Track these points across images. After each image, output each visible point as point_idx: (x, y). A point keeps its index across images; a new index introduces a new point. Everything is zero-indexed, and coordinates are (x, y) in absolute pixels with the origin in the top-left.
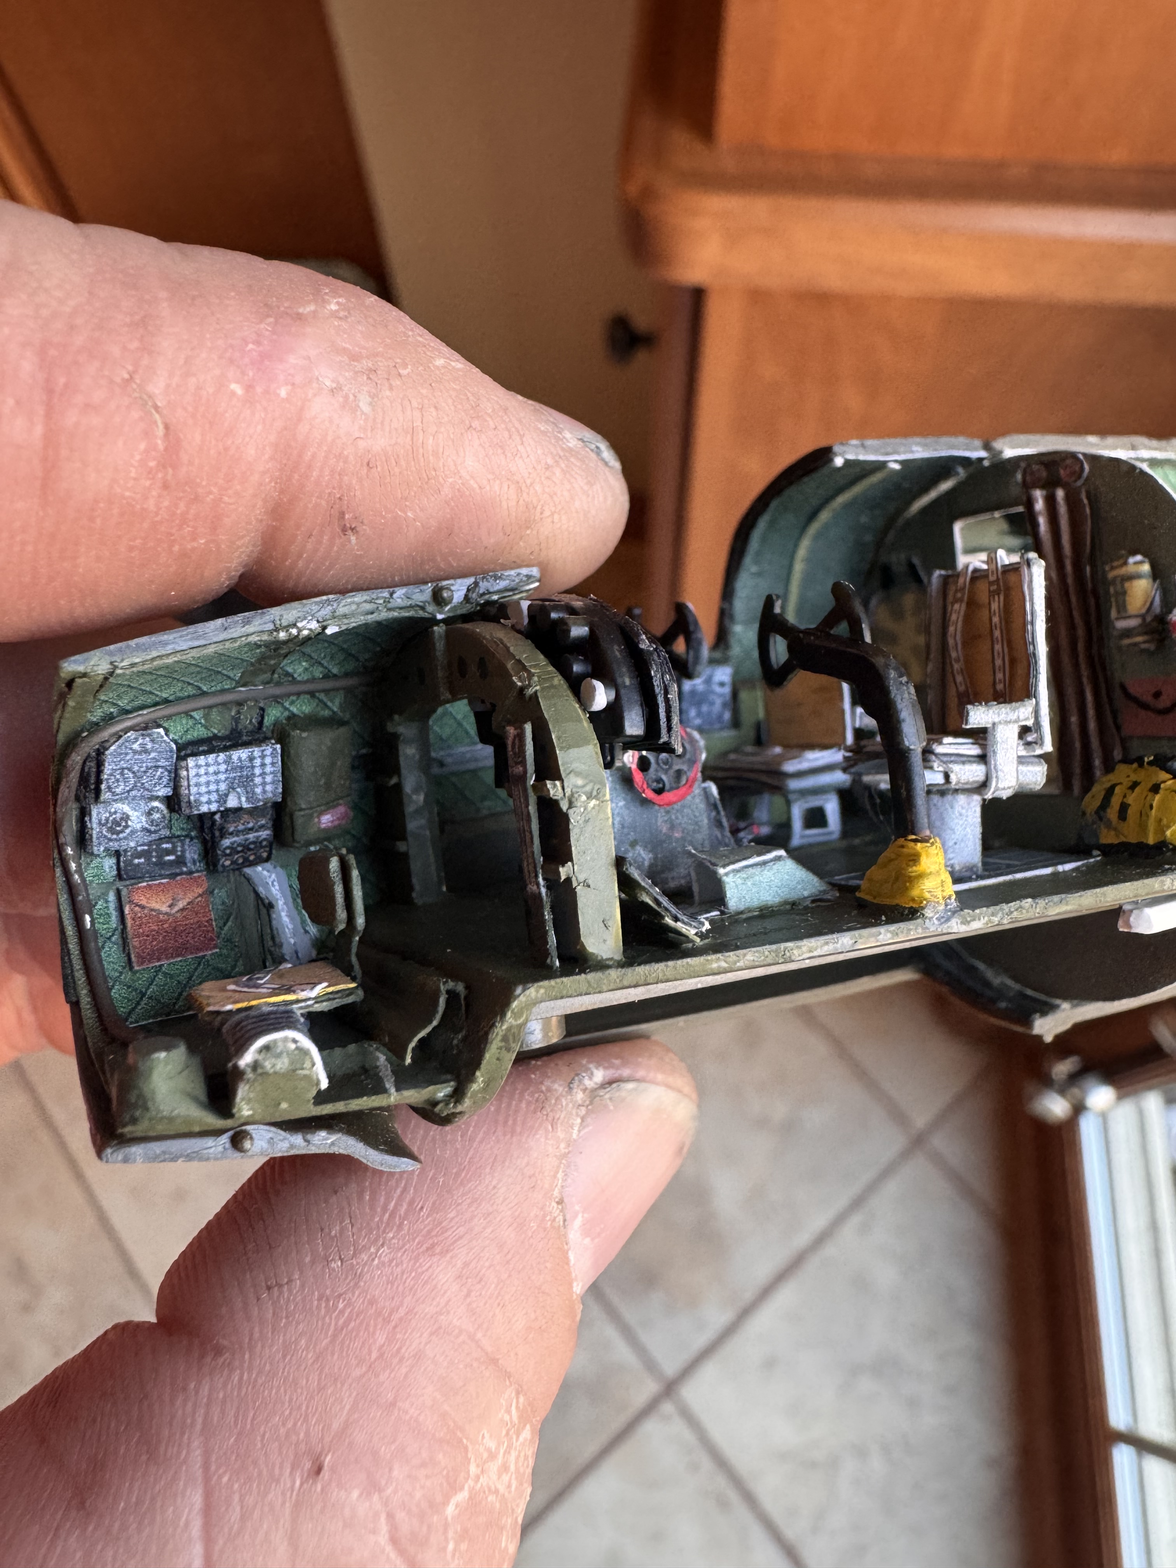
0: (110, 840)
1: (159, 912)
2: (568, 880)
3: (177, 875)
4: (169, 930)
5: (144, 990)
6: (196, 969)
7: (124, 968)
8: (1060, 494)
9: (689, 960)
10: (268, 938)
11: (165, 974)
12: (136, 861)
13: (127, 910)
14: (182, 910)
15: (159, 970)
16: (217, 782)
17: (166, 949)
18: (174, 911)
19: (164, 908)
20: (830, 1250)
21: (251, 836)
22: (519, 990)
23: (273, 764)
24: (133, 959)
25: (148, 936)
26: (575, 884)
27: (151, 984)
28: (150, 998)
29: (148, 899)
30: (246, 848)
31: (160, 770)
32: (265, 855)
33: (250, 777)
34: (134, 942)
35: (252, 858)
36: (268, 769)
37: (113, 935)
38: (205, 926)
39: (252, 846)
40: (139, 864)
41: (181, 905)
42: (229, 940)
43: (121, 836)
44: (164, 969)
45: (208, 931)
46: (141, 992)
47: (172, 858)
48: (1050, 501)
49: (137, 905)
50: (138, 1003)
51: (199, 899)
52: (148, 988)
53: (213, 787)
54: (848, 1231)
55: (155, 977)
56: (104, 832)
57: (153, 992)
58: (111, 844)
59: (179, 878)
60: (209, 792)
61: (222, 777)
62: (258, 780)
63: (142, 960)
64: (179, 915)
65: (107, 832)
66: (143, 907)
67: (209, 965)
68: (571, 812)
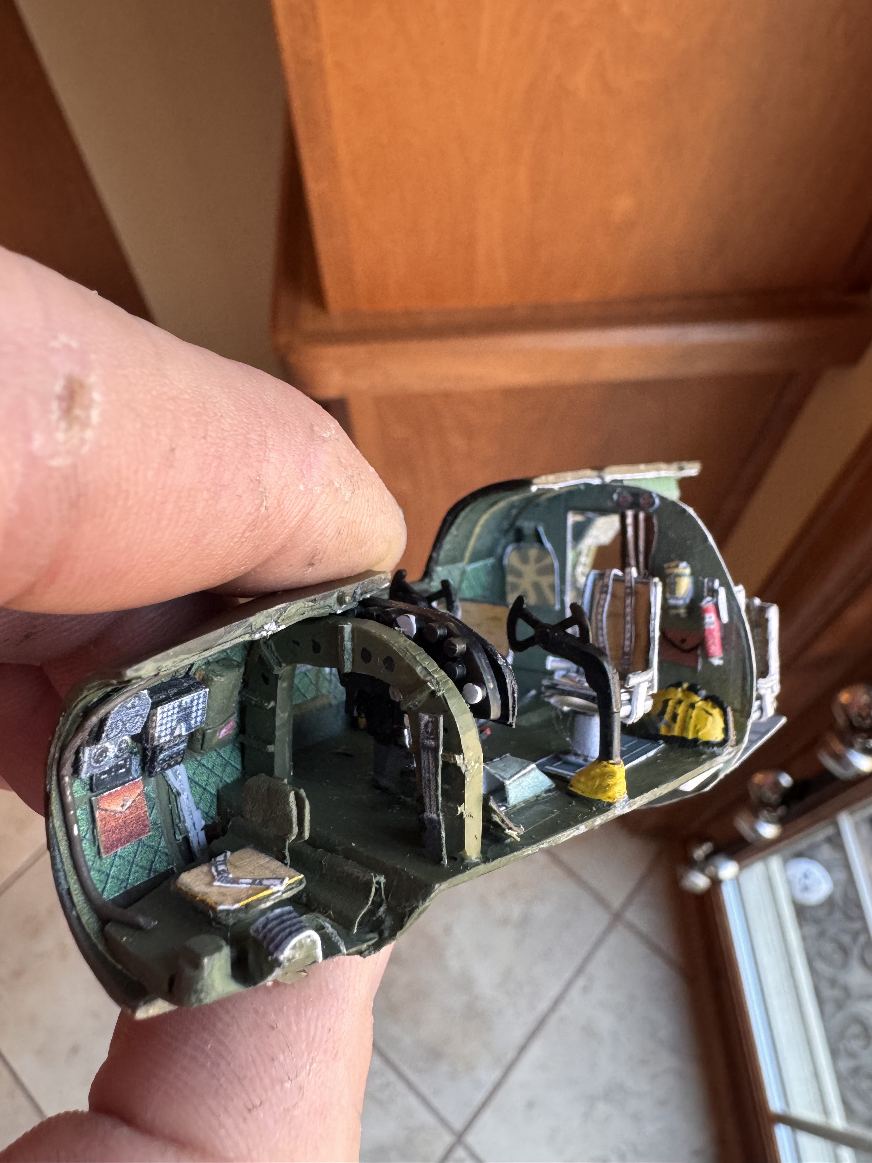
0: (95, 768)
1: (115, 812)
2: (462, 814)
3: (126, 782)
4: (122, 824)
5: (108, 871)
6: (137, 849)
7: (95, 857)
8: (642, 516)
9: (516, 853)
10: (175, 817)
11: (120, 857)
12: (103, 777)
13: (97, 814)
14: (129, 808)
15: (116, 855)
16: (172, 721)
17: (121, 839)
18: (124, 810)
19: (119, 809)
20: (564, 1010)
21: (175, 749)
22: (437, 886)
23: (203, 702)
24: (102, 850)
25: (110, 831)
26: (465, 816)
27: (112, 867)
28: (113, 877)
29: (109, 803)
30: (171, 757)
31: (138, 717)
32: (179, 760)
33: (189, 715)
34: (102, 838)
35: (172, 763)
36: (200, 706)
37: (86, 834)
38: (143, 817)
39: (174, 756)
40: (104, 779)
41: (128, 804)
42: (155, 824)
43: (102, 764)
44: (118, 853)
45: (144, 820)
46: (107, 873)
47: (123, 770)
48: (636, 518)
49: (103, 810)
50: (106, 883)
51: (139, 797)
52: (110, 870)
53: (169, 725)
54: (575, 993)
55: (114, 860)
56: (92, 763)
57: (114, 872)
58: (95, 770)
59: (127, 784)
60: (166, 729)
61: (175, 717)
62: (194, 715)
63: (108, 850)
64: (128, 811)
65: (94, 762)
66: (106, 810)
67: (145, 845)
68: (466, 773)
